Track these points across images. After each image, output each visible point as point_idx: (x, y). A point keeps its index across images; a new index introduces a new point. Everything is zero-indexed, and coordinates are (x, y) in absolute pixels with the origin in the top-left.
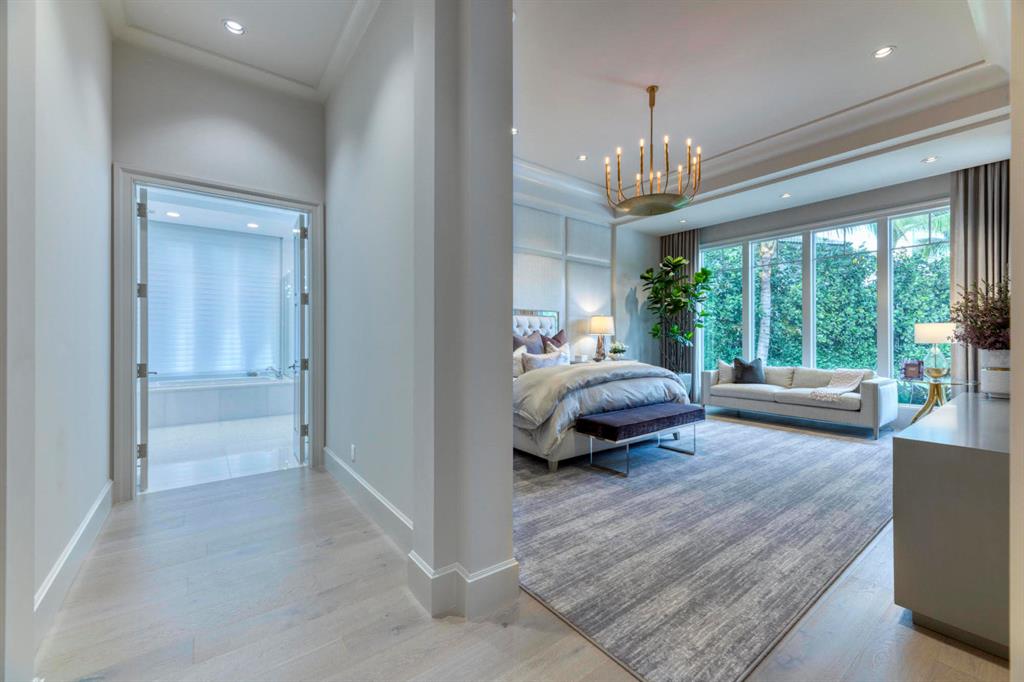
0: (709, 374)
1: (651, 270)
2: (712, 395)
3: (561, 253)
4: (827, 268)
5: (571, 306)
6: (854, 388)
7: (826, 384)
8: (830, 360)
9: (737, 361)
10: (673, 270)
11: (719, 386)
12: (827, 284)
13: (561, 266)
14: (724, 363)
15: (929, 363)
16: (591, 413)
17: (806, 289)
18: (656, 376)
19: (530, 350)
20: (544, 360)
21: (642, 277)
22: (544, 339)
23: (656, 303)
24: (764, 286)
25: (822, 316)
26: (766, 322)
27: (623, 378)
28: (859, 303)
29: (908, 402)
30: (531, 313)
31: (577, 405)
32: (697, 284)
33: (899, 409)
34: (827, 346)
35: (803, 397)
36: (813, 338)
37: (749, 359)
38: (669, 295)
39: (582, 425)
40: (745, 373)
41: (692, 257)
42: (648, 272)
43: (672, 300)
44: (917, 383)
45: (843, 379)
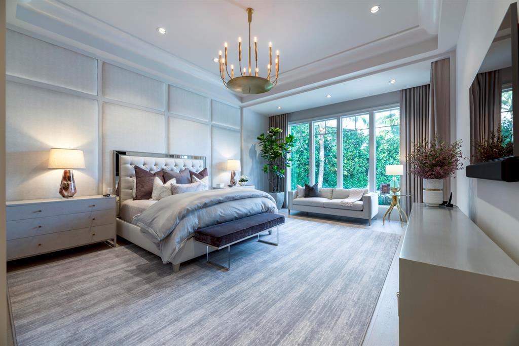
0: (292, 192)
1: (263, 135)
2: (294, 204)
3: (208, 121)
4: (347, 140)
5: (214, 154)
6: (360, 199)
7: (347, 197)
8: (348, 183)
9: (306, 186)
10: (274, 135)
11: (298, 199)
12: (347, 147)
13: (208, 129)
14: (300, 187)
15: (392, 186)
16: (208, 226)
17: (338, 148)
18: (257, 197)
19: (178, 182)
20: (187, 188)
21: (258, 138)
22: (191, 173)
23: (265, 153)
24: (321, 147)
25: (346, 162)
26: (322, 164)
27: (234, 199)
28: (360, 156)
29: (383, 205)
30: (178, 157)
31: (197, 221)
32: (287, 143)
33: (379, 208)
34: (347, 176)
35: (337, 204)
36: (342, 172)
37: (312, 184)
38: (272, 149)
39: (199, 235)
40: (310, 192)
41: (285, 128)
42: (261, 136)
43: (274, 151)
44: (387, 195)
45: (355, 193)
